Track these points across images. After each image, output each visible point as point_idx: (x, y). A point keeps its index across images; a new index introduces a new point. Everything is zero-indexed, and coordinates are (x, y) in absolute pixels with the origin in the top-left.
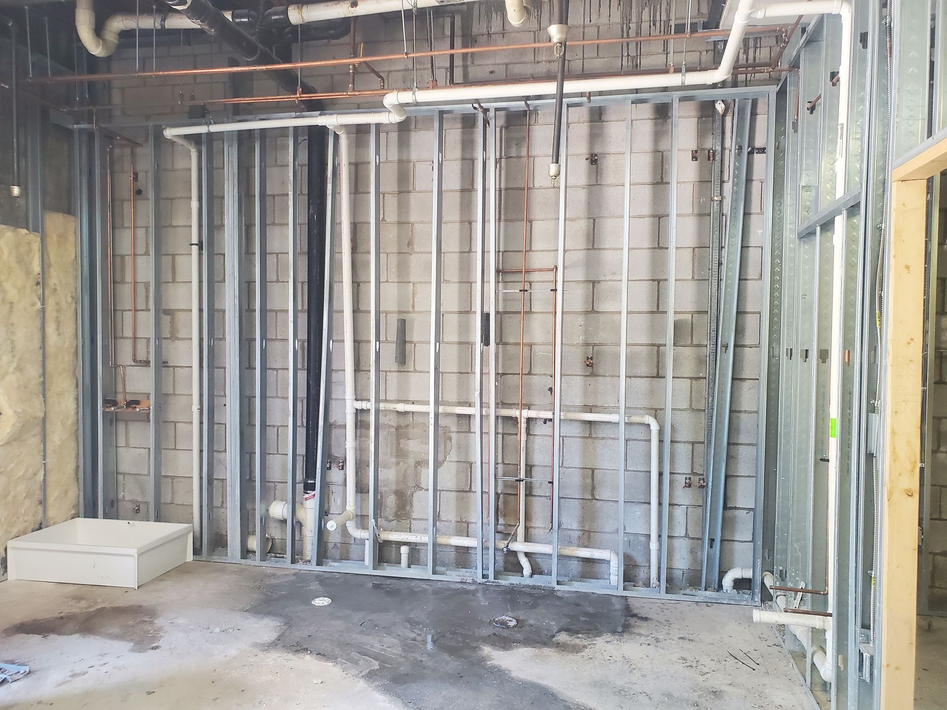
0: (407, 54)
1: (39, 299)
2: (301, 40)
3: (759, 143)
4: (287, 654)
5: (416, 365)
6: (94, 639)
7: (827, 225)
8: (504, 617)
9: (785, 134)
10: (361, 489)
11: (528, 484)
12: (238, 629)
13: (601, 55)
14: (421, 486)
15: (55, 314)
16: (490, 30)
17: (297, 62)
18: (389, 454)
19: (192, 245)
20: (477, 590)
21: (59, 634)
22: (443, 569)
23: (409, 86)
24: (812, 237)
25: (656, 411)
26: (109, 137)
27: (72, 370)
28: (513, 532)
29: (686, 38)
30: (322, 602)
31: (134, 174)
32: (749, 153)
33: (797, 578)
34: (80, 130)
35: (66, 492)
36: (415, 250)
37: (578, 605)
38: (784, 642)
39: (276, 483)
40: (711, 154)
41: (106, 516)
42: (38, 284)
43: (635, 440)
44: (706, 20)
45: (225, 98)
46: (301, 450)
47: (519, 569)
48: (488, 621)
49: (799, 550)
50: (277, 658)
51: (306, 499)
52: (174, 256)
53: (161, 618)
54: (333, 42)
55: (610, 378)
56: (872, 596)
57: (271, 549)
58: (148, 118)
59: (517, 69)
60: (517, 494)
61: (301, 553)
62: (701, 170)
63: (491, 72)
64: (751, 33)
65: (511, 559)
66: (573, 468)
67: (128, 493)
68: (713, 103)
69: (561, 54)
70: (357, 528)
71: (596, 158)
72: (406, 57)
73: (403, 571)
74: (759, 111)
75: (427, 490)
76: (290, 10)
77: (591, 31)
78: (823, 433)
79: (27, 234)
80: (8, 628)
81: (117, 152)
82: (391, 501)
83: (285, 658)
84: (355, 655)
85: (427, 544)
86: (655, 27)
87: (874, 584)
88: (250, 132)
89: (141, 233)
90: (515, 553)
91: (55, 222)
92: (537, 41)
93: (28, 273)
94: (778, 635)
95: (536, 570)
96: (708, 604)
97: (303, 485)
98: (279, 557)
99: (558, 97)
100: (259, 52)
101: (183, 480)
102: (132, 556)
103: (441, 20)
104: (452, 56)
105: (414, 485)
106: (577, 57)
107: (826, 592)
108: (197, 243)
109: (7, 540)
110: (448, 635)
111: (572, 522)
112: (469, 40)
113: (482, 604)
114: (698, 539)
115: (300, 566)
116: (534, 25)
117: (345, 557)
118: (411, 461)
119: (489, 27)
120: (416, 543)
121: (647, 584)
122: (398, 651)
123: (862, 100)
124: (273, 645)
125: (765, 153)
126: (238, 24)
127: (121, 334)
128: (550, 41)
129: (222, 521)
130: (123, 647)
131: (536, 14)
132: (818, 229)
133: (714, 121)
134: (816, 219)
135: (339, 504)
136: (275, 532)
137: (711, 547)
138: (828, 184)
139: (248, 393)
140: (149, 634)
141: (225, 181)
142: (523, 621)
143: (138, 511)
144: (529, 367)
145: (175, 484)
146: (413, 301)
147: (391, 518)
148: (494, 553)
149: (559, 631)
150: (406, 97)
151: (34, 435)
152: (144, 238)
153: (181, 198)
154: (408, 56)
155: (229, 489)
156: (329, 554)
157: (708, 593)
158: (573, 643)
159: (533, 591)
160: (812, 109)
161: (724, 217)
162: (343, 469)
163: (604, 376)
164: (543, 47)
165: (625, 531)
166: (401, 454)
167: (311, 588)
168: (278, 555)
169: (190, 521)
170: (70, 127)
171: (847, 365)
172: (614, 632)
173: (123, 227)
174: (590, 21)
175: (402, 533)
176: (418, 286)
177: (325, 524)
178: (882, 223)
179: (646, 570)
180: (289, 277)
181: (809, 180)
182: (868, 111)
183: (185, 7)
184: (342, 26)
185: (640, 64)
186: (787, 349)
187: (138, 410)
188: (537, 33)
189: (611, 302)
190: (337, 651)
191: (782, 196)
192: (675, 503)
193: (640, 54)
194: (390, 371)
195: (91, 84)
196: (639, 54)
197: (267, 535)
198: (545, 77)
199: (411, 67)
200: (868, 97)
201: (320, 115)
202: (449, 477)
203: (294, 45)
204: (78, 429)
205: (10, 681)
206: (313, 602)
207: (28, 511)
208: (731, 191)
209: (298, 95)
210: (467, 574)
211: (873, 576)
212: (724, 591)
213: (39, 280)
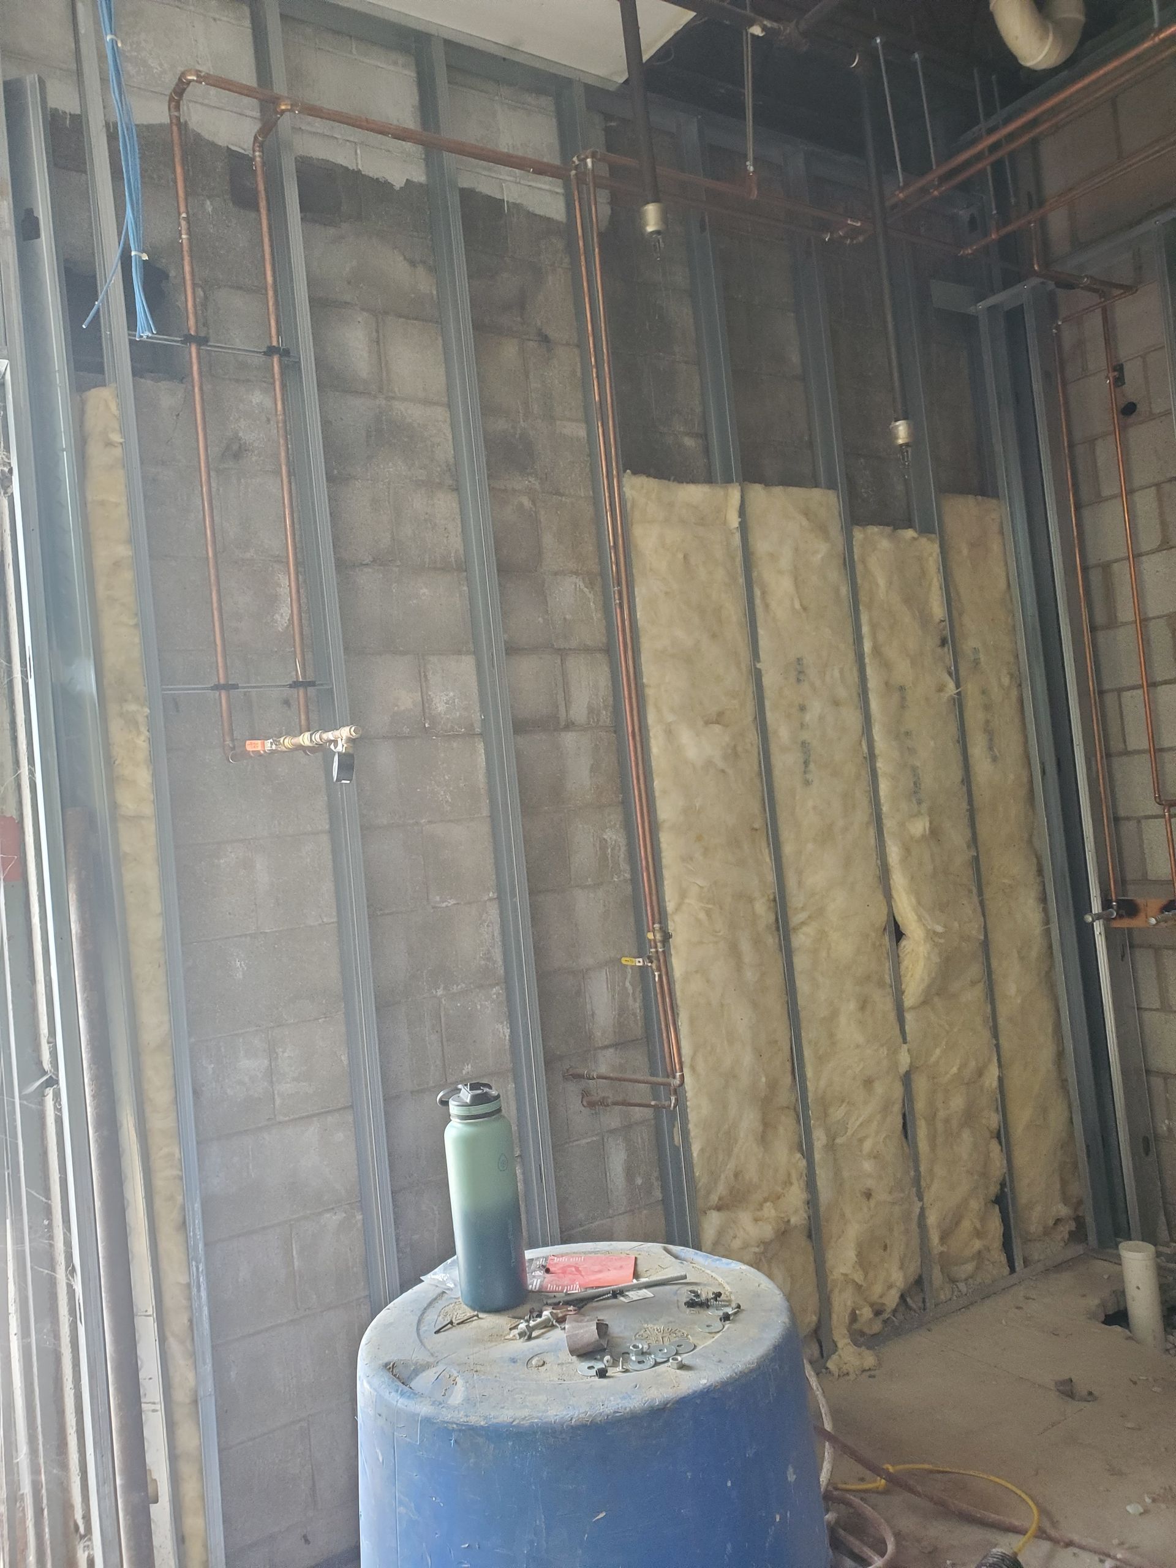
1: (950, 674)
15: (981, 716)
27: (1027, 836)
31: (1114, 369)
34: (992, 311)
35: (1046, 1112)
42: (943, 642)
79: (914, 538)
91: (962, 513)
93: (924, 619)
127: (1121, 746)
151: (971, 984)
152: (1156, 512)
170: (971, 309)
213: (944, 632)
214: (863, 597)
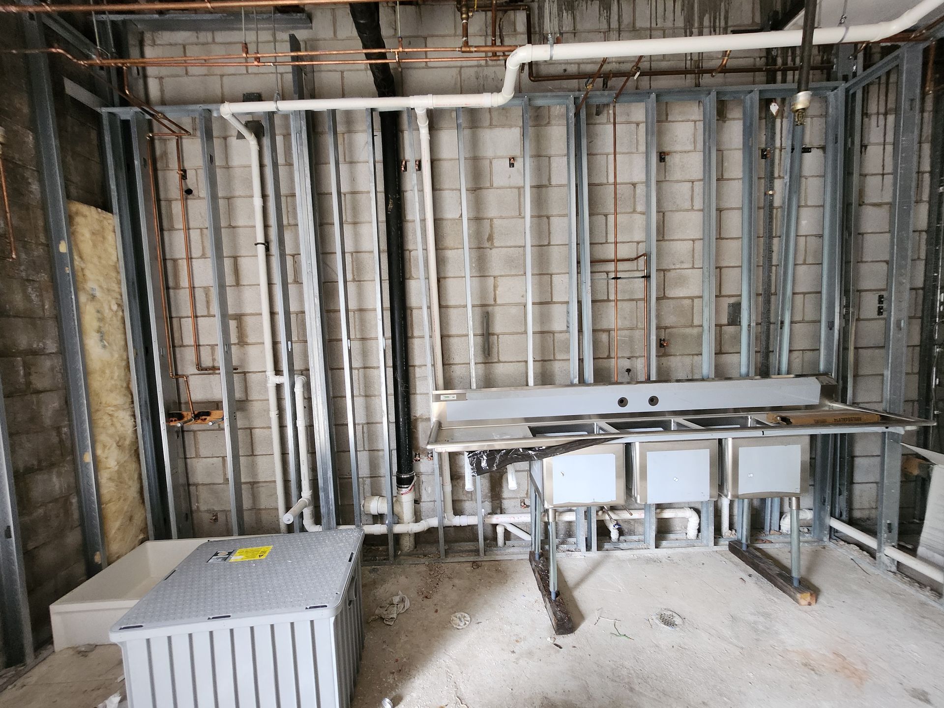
5: (500, 356)
16: (561, 28)
19: (256, 244)
27: (125, 385)
31: (181, 171)
34: (111, 116)
36: (495, 245)
39: (364, 479)
41: (181, 536)
46: (393, 445)
51: (401, 494)
52: (237, 258)
55: (681, 357)
59: (589, 69)
63: (565, 71)
67: (203, 503)
71: (663, 155)
77: (657, 34)
89: (195, 234)
97: (395, 478)
101: (264, 484)
108: (263, 242)
119: (560, 25)
127: (181, 342)
133: (767, 123)
135: (430, 492)
143: (215, 521)
144: (608, 352)
145: (255, 490)
146: (495, 295)
152: (200, 240)
153: (241, 196)
161: (775, 210)
162: (432, 459)
163: (674, 355)
173: (172, 229)
176: (499, 279)
180: (376, 275)
185: (702, 67)
187: (209, 421)
189: (680, 288)
193: (702, 58)
204: (138, 447)
208: (787, 186)
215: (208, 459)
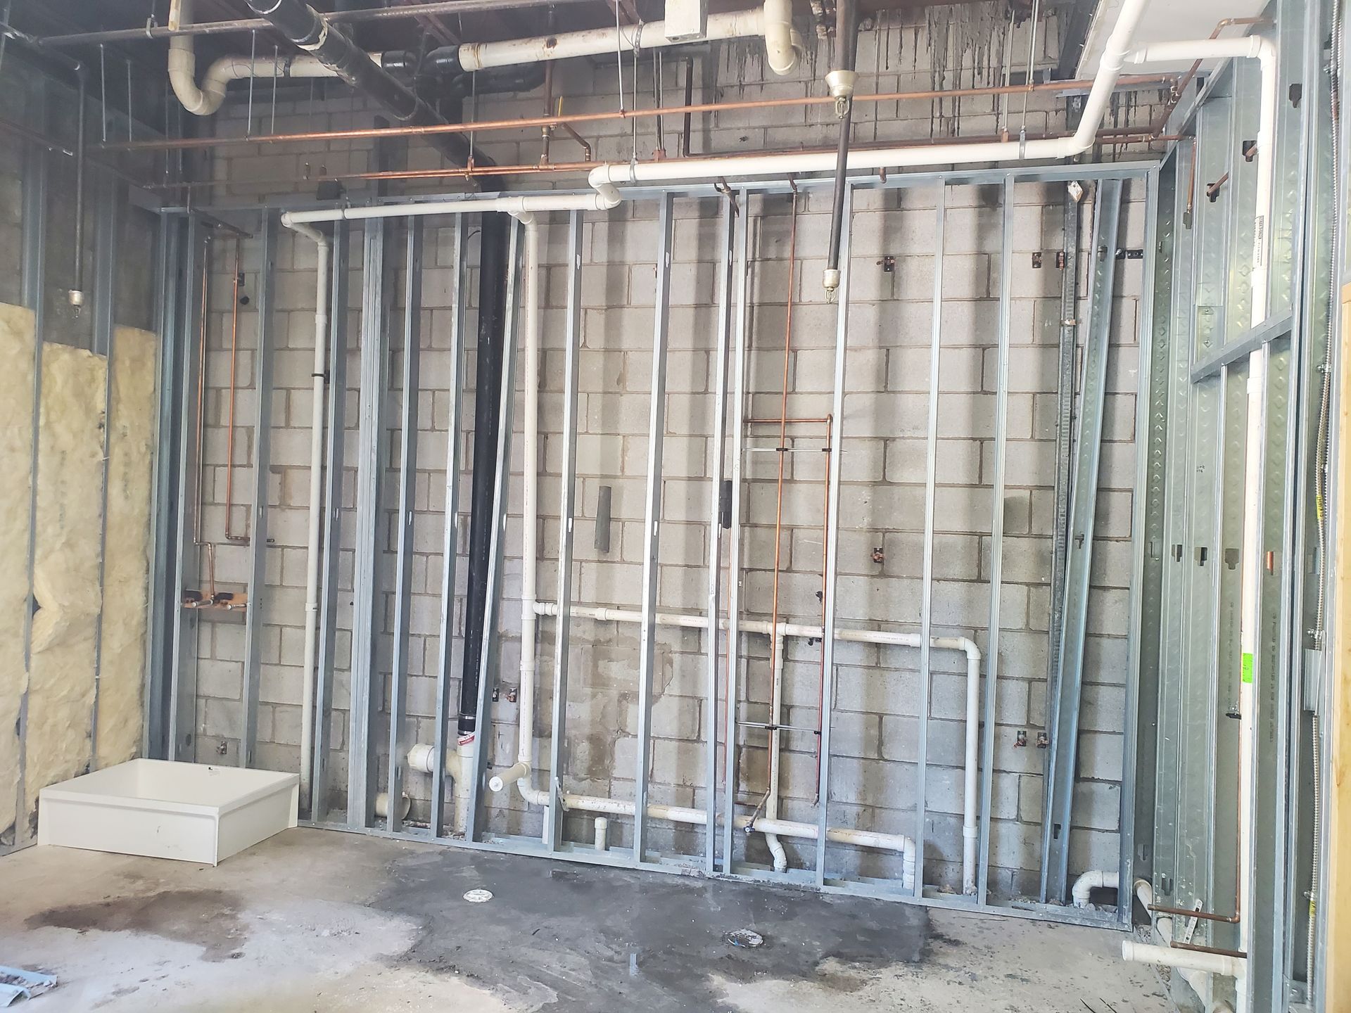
0: (623, 112)
1: (102, 447)
2: (475, 94)
3: (1132, 243)
4: (424, 973)
5: (625, 553)
6: (151, 938)
7: (1238, 365)
8: (743, 931)
9: (1173, 231)
10: (540, 731)
11: (785, 735)
12: (357, 933)
13: (901, 115)
14: (627, 730)
15: (122, 469)
16: (742, 79)
17: (469, 122)
18: (581, 682)
19: (314, 375)
20: (704, 888)
21: (103, 930)
22: (656, 854)
23: (626, 158)
24: (1214, 381)
25: (976, 631)
26: (208, 224)
27: (141, 548)
28: (761, 804)
29: (1028, 91)
30: (478, 896)
31: (239, 275)
32: (1117, 258)
33: (1190, 894)
34: (169, 215)
35: (126, 721)
36: (628, 389)
37: (854, 917)
38: (1169, 990)
39: (420, 719)
40: (1061, 259)
41: (178, 758)
42: (101, 426)
43: (944, 673)
44: (1055, 67)
45: (368, 172)
46: (457, 671)
47: (768, 859)
48: (721, 936)
49: (1193, 851)
50: (411, 980)
51: (461, 744)
52: (288, 390)
53: (247, 911)
54: (521, 95)
55: (909, 581)
56: (1310, 930)
57: (408, 815)
58: (261, 198)
59: (780, 135)
60: (767, 748)
61: (452, 821)
62: (1046, 281)
63: (744, 139)
64: (1123, 86)
65: (757, 843)
66: (852, 712)
67: (211, 725)
68: (1066, 184)
69: (845, 113)
70: (533, 788)
71: (892, 261)
72: (622, 116)
73: (596, 854)
74: (1133, 196)
75: (636, 736)
76: (463, 51)
77: (888, 82)
78: (1230, 673)
79: (90, 357)
80: (32, 917)
81: (218, 245)
82: (583, 751)
83: (422, 979)
84: (523, 979)
85: (634, 816)
86: (981, 78)
87: (1315, 913)
88: (401, 219)
89: (245, 357)
90: (762, 836)
91: (129, 341)
92: (809, 94)
93: (88, 410)
94: (1158, 977)
95: (793, 862)
96: (1052, 923)
97: (457, 722)
98: (419, 827)
99: (839, 173)
100: (416, 108)
101: (289, 709)
102: (212, 817)
103: (673, 65)
104: (688, 115)
105: (617, 728)
106: (867, 118)
107: (1236, 919)
108: (322, 372)
109: (40, 788)
110: (660, 954)
111: (847, 792)
112: (713, 93)
113: (712, 909)
114: (1036, 824)
115: (449, 842)
116: (806, 73)
117: (514, 830)
118: (614, 693)
119: (741, 76)
120: (617, 814)
121: (958, 889)
122: (586, 976)
123: (1293, 183)
124: (405, 959)
125: (1142, 257)
126: (389, 70)
127: (211, 499)
128: (828, 94)
129: (341, 771)
130: (190, 952)
131: (809, 56)
132: (1224, 370)
133: (1065, 212)
134: (1221, 355)
135: (507, 752)
136: (416, 790)
137: (1056, 837)
138: (1239, 303)
139: (385, 587)
140: (229, 934)
141: (364, 288)
142: (771, 938)
143: (223, 752)
144: (788, 562)
145: (277, 715)
146: (623, 462)
147: (583, 776)
148: (732, 834)
149: (826, 956)
150: (621, 173)
151: (85, 639)
152: (249, 365)
153: (303, 310)
154: (626, 115)
155: (352, 724)
156: (491, 826)
157: (1050, 907)
158: (846, 975)
159: (787, 893)
160: (1213, 196)
161: (1080, 350)
162: (515, 701)
163: (898, 577)
164: (818, 104)
165: (927, 809)
166: (599, 682)
167: (464, 874)
168: (419, 824)
169: (295, 768)
170: (157, 210)
171: (1269, 575)
172: (907, 961)
173: (221, 349)
174: (887, 68)
175: (597, 799)
176: (630, 439)
177: (487, 781)
178: (1325, 364)
179: (956, 867)
180: (448, 423)
181: (1209, 298)
182: (1302, 199)
183: (317, 47)
184: (534, 73)
185: (958, 128)
186: (1173, 546)
187: (230, 607)
188: (809, 85)
189: (911, 470)
190: (497, 972)
191: (1167, 320)
192: (1002, 769)
193: (959, 114)
194: (587, 561)
195: (187, 153)
196: (957, 115)
197: (404, 794)
198: (819, 146)
199: (629, 132)
200: (1302, 178)
201: (500, 197)
202: (668, 718)
203: (465, 100)
204: (146, 632)
205: (29, 996)
206: (465, 897)
207: (71, 747)
208: (1090, 313)
209: (469, 169)
210: (691, 864)
211: (1312, 899)
212: (1075, 905)
213: (103, 420)
214: (44, 390)
215: (226, 663)
